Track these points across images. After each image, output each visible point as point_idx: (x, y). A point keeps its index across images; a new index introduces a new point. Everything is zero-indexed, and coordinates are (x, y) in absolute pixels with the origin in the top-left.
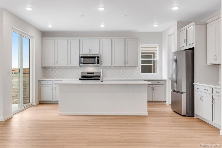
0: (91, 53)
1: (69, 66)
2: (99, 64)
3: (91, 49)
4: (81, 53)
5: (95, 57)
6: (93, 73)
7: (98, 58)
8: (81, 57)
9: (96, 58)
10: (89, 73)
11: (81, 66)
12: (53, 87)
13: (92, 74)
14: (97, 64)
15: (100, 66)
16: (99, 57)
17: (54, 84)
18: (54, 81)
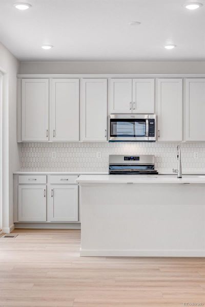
0: (134, 112)
1: (82, 141)
2: (154, 136)
3: (134, 101)
4: (111, 111)
5: (144, 120)
6: (137, 158)
7: (151, 123)
8: (112, 120)
9: (147, 122)
10: (127, 158)
11: (110, 141)
12: (46, 191)
13: (135, 160)
14: (149, 136)
15: (154, 141)
16: (153, 120)
17: (48, 185)
18: (49, 176)
